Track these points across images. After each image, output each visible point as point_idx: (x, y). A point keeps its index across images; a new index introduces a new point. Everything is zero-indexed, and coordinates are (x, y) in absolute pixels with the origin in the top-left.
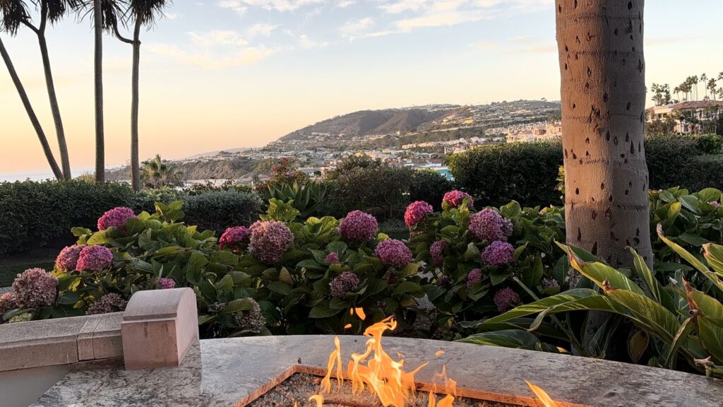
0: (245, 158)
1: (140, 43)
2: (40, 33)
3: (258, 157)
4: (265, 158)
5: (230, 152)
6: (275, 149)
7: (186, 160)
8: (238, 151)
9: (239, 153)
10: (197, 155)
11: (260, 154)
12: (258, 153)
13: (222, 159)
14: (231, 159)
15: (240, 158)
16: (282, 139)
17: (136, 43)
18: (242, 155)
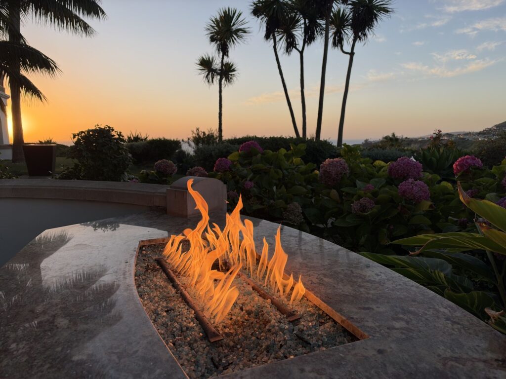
0: (463, 139)
1: (354, 53)
2: (301, 53)
3: (474, 139)
4: (480, 139)
5: (453, 134)
6: (490, 134)
7: (421, 138)
8: (458, 134)
9: (459, 135)
10: (429, 135)
11: (477, 137)
12: (475, 135)
13: (446, 138)
14: (453, 139)
15: (460, 138)
16: (497, 126)
17: (352, 54)
18: (461, 137)
